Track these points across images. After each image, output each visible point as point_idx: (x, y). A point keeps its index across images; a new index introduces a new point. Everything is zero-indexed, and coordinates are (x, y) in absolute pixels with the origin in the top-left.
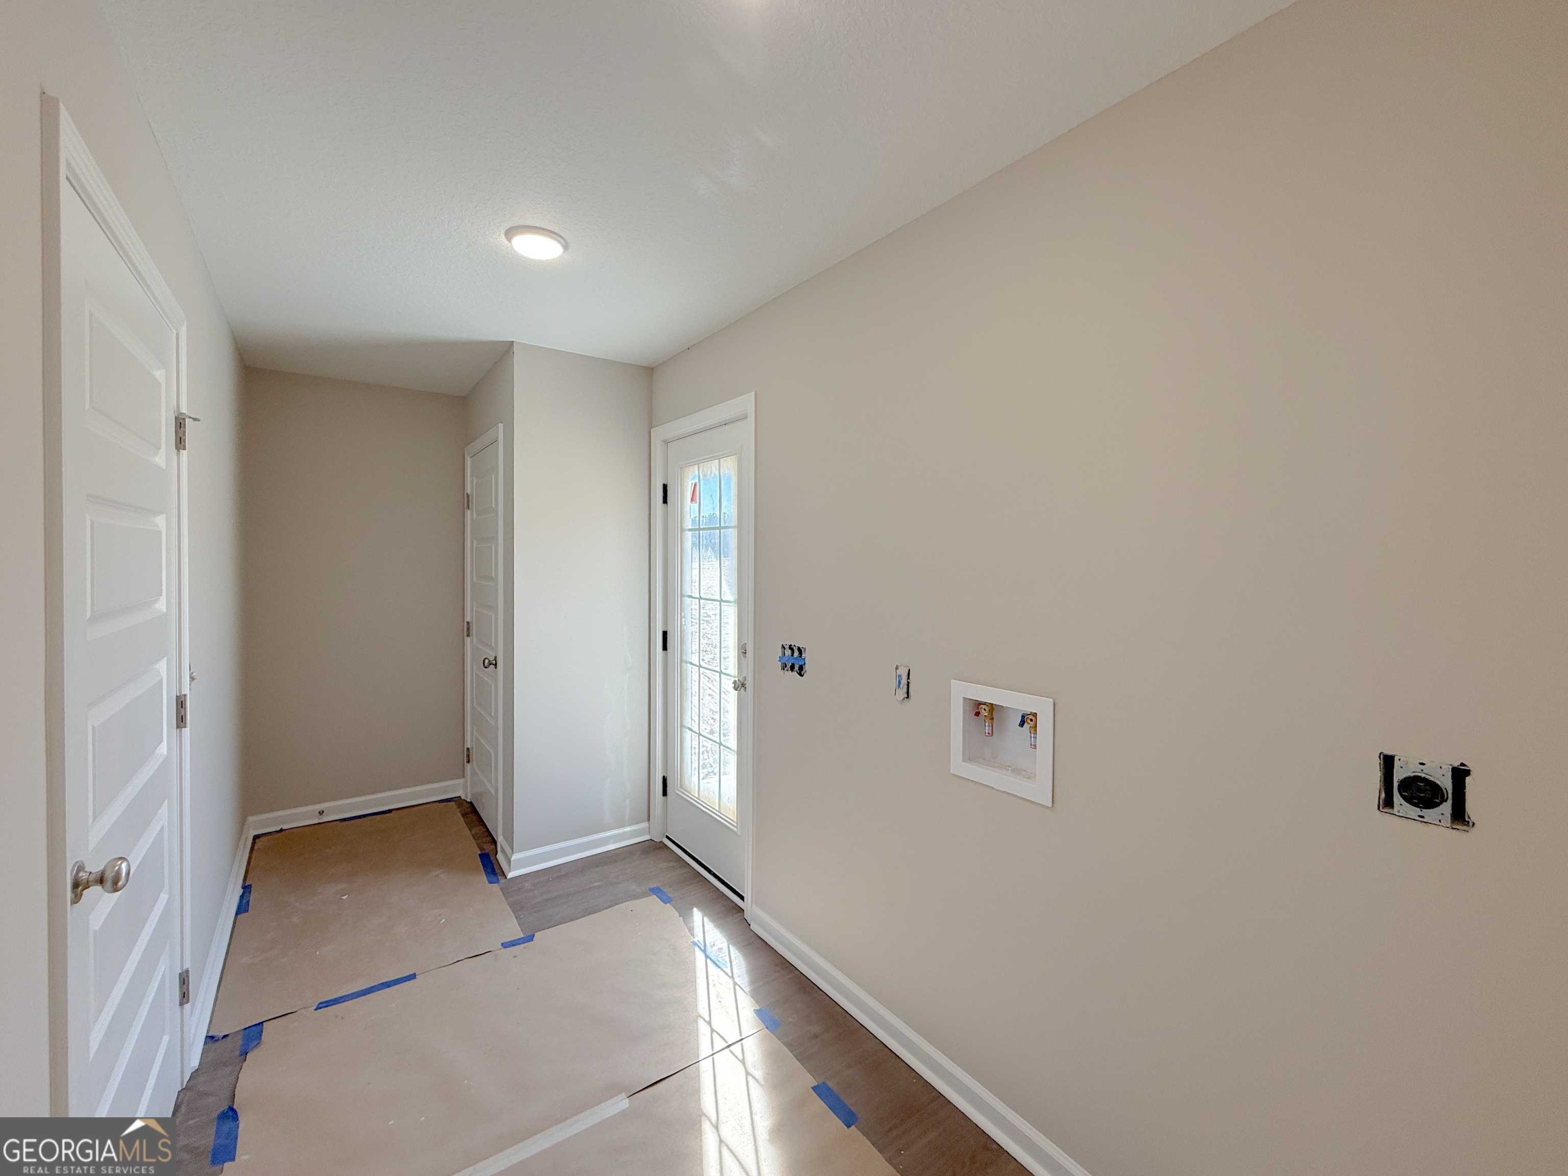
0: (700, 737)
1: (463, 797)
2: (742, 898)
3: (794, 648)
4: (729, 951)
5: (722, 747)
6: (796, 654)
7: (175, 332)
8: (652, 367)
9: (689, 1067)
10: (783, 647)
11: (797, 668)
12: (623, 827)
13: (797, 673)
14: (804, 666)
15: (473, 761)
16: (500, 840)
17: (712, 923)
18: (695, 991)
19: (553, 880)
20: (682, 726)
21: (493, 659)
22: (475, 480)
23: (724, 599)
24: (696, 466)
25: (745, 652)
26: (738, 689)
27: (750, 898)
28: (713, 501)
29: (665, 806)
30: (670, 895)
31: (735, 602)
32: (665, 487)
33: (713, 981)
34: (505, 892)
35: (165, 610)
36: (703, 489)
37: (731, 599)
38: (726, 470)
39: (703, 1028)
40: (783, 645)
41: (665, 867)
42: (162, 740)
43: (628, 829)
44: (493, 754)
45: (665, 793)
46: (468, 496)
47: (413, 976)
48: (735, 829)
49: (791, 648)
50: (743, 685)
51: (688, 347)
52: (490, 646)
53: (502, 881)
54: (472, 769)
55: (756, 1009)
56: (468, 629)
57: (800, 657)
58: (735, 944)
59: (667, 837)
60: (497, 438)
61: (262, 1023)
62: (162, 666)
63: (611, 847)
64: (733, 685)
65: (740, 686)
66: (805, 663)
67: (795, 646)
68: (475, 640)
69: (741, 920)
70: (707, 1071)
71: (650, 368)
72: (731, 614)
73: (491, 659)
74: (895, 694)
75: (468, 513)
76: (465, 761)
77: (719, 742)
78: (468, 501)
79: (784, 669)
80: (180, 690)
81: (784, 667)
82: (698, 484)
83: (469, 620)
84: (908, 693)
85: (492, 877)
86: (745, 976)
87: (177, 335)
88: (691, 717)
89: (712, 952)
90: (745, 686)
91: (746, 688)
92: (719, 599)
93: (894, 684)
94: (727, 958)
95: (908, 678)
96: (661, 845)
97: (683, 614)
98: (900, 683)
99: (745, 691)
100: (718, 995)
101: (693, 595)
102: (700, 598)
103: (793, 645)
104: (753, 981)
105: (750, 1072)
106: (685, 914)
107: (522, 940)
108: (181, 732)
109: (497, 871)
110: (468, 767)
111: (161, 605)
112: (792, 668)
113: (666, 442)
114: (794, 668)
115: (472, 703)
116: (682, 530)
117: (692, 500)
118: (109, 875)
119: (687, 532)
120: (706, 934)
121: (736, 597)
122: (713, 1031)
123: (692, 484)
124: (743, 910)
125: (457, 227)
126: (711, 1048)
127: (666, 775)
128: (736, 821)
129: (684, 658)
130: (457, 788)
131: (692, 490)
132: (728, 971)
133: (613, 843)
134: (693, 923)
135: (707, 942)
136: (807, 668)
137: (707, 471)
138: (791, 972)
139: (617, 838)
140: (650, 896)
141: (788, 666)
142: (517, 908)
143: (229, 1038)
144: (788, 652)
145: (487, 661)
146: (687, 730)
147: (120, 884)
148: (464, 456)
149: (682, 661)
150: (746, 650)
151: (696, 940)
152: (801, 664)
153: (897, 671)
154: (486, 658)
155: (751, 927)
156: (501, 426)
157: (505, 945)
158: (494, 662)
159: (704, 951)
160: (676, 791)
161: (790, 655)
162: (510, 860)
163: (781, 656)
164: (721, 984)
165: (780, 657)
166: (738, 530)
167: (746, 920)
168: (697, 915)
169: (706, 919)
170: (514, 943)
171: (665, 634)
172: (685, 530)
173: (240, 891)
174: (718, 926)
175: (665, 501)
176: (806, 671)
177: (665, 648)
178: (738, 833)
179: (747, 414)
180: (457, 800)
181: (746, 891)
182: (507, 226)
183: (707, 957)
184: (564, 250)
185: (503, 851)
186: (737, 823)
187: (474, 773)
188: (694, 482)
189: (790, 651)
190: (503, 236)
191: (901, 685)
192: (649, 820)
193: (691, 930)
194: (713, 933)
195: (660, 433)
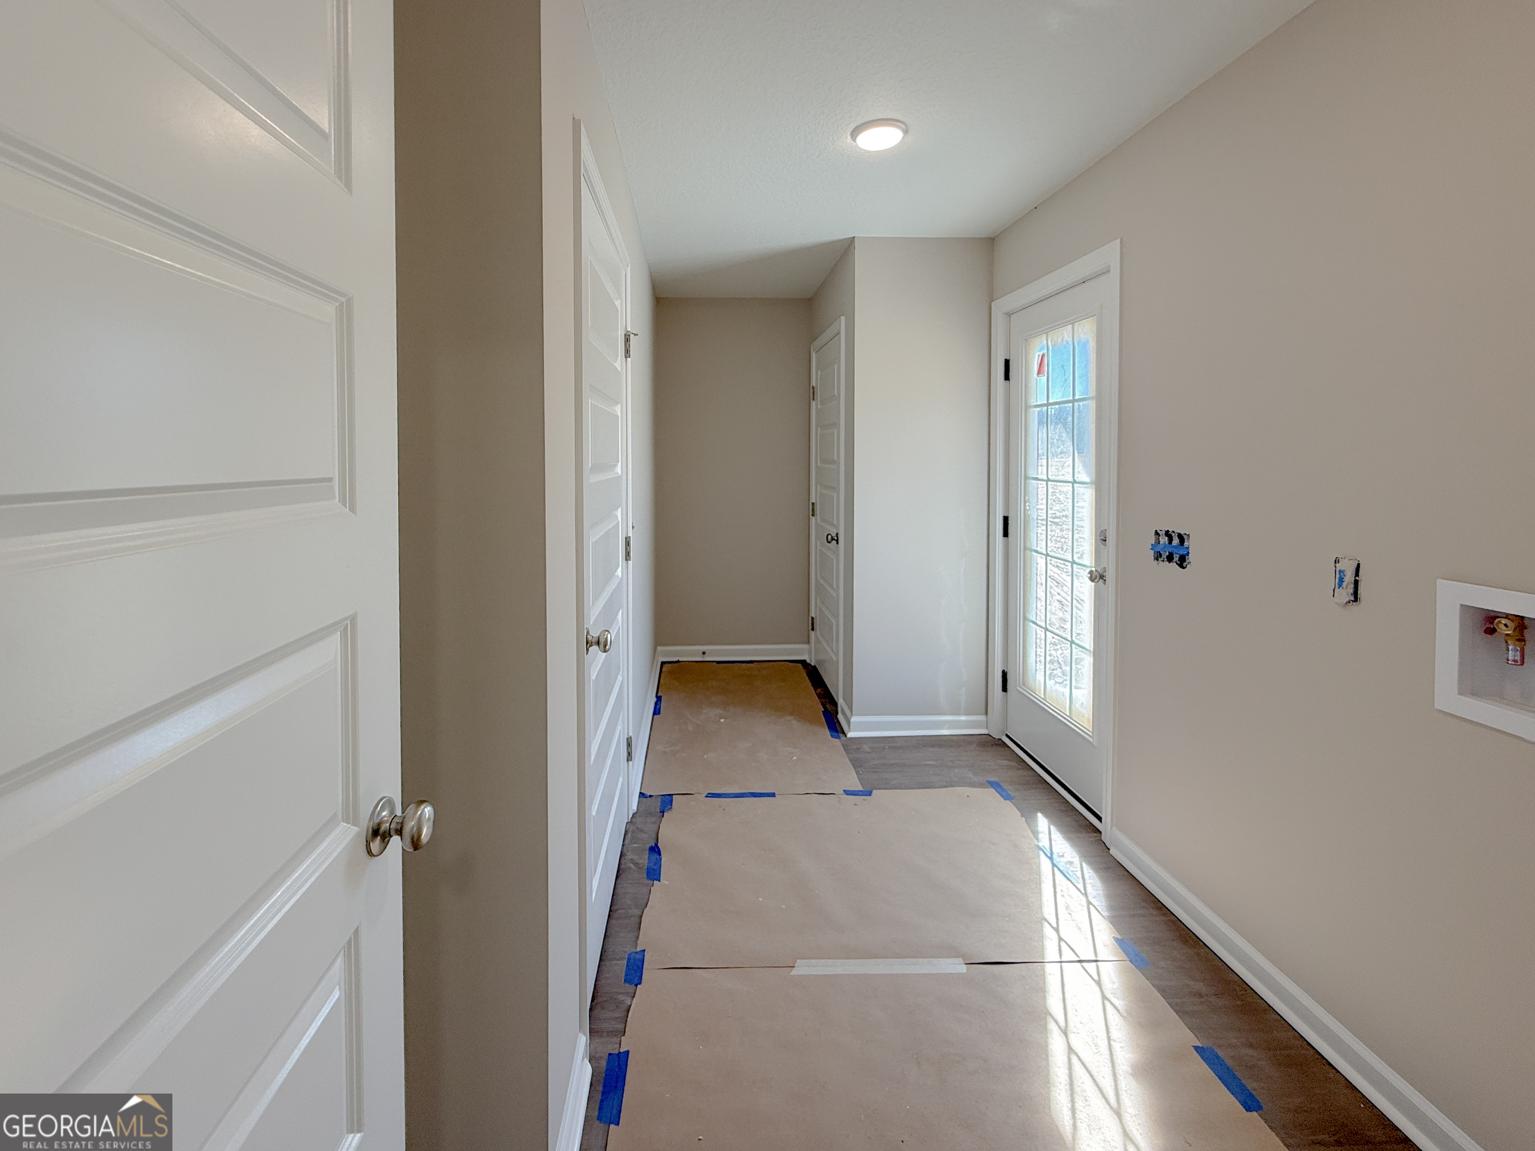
0: (1047, 632)
1: (808, 661)
2: (1099, 818)
3: (1173, 534)
4: (1082, 868)
5: (1074, 646)
6: (1176, 541)
7: (624, 272)
8: (993, 237)
9: (1035, 964)
10: (1157, 533)
11: (1176, 558)
12: (958, 715)
13: (1177, 564)
14: (1186, 557)
15: (816, 629)
16: (841, 702)
17: (1061, 834)
18: (1040, 892)
19: (888, 748)
20: (1025, 618)
21: (835, 535)
22: (819, 372)
23: (1077, 480)
24: (1045, 336)
25: (1104, 539)
26: (1096, 580)
27: (1109, 818)
28: (1065, 372)
29: (1005, 704)
30: (1010, 793)
31: (1091, 483)
32: (1007, 362)
33: (1062, 891)
34: (846, 747)
35: (620, 473)
36: (1050, 360)
37: (1087, 480)
38: (1082, 335)
39: (1048, 931)
40: (1156, 531)
41: (1004, 764)
42: (619, 566)
43: (963, 718)
44: (834, 623)
45: (1005, 689)
46: (813, 388)
47: (773, 795)
48: (1091, 740)
49: (1167, 534)
50: (1102, 577)
51: (1035, 206)
52: (832, 525)
53: (843, 738)
54: (816, 636)
55: (1115, 936)
56: (813, 509)
57: (1181, 545)
58: (1090, 863)
59: (1007, 736)
60: (839, 331)
61: (672, 795)
62: (619, 513)
63: (945, 732)
64: (1089, 575)
65: (1098, 577)
66: (1188, 553)
67: (1174, 532)
68: (819, 519)
69: (1096, 841)
70: (1054, 975)
71: (991, 238)
72: (1087, 496)
73: (833, 536)
74: (1334, 595)
75: (813, 404)
76: (810, 629)
77: (1070, 639)
78: (813, 393)
79: (1158, 560)
80: (627, 534)
81: (1158, 557)
82: (1046, 354)
83: (813, 502)
84: (1356, 593)
85: (835, 734)
86: (1103, 899)
87: (626, 274)
88: (1037, 610)
89: (1061, 862)
90: (1104, 578)
91: (1105, 580)
92: (1072, 481)
93: (1332, 582)
94: (1079, 874)
95: (1357, 574)
96: (1000, 742)
97: (1027, 497)
98: (1341, 580)
99: (1105, 584)
100: (1067, 908)
101: (1040, 477)
102: (1048, 480)
103: (1171, 530)
104: (1111, 908)
105: (1107, 996)
106: (1028, 814)
107: (861, 792)
108: (627, 563)
109: (839, 729)
110: (812, 634)
111: (619, 470)
112: (1170, 558)
113: (1009, 315)
114: (1173, 559)
115: (816, 578)
116: (1027, 407)
117: (1039, 372)
118: (602, 641)
119: (1032, 409)
120: (1053, 843)
121: (1094, 476)
122: (1060, 939)
123: (1039, 355)
124: (1100, 832)
125: (810, 141)
126: (1059, 955)
127: (1006, 670)
128: (1091, 730)
129: (1028, 545)
130: (801, 652)
131: (1039, 362)
132: (1081, 887)
133: (948, 728)
134: (1037, 827)
135: (1054, 850)
136: (1191, 558)
137: (1058, 340)
138: (1164, 915)
139: (952, 725)
140: (988, 788)
141: (1164, 556)
142: (857, 764)
143: (653, 798)
144: (1164, 540)
145: (830, 537)
146: (1031, 624)
147: (607, 647)
148: (810, 353)
149: (1025, 548)
150: (1106, 537)
151: (1041, 844)
152: (1182, 553)
153: (1337, 565)
154: (829, 534)
155: (1111, 852)
156: (843, 318)
157: (847, 793)
158: (836, 538)
159: (1051, 858)
160: (1018, 688)
161: (1167, 543)
162: (849, 721)
163: (1154, 543)
164: (1071, 897)
165: (1152, 545)
166: (1096, 401)
167: (1104, 843)
168: (1042, 822)
169: (1052, 827)
170: (854, 793)
171: (1006, 520)
172: (1030, 407)
173: (655, 699)
174: (1068, 839)
175: (1007, 377)
176: (1189, 563)
177: (1006, 534)
178: (1094, 744)
179: (1109, 266)
180: (803, 663)
181: (1104, 810)
182: (853, 126)
183: (1054, 865)
184: (904, 134)
185: (844, 713)
186: (1093, 734)
187: (818, 641)
188: (1041, 353)
189: (1167, 538)
190: (849, 137)
191: (1344, 584)
192: (986, 714)
193: (1035, 834)
194: (1062, 844)
195: (1000, 307)
